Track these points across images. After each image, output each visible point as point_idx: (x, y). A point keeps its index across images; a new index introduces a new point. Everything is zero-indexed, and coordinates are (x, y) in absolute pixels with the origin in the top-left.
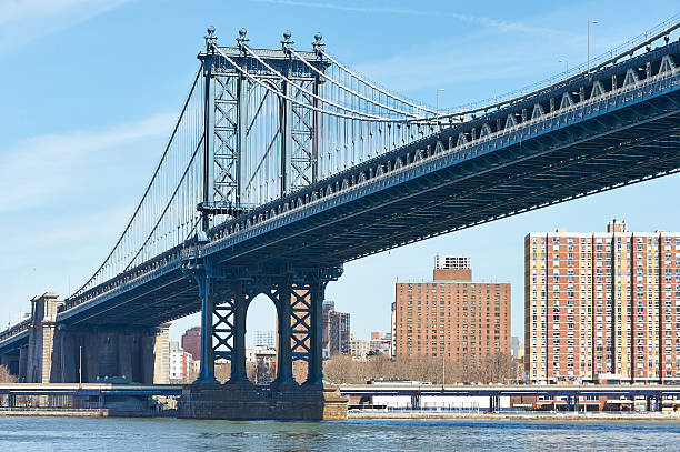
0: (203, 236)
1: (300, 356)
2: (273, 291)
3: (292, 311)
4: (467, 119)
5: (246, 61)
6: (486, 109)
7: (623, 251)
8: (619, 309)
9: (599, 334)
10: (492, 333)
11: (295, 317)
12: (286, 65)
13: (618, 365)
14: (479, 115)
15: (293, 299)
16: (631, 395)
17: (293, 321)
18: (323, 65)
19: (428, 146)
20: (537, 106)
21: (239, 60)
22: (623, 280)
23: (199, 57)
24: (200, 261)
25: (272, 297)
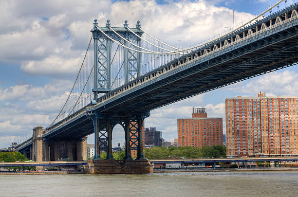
0: (94, 102)
1: (134, 148)
2: (123, 123)
3: (130, 130)
4: (190, 52)
5: (109, 32)
6: (196, 48)
7: (264, 104)
8: (263, 127)
9: (256, 137)
10: (216, 138)
11: (132, 133)
12: (126, 33)
13: (263, 150)
14: (194, 50)
15: (131, 126)
16: (269, 161)
17: (131, 134)
18: (140, 33)
19: (175, 63)
20: (215, 45)
21: (107, 32)
22: (264, 116)
23: (91, 31)
24: (93, 112)
25: (123, 125)
